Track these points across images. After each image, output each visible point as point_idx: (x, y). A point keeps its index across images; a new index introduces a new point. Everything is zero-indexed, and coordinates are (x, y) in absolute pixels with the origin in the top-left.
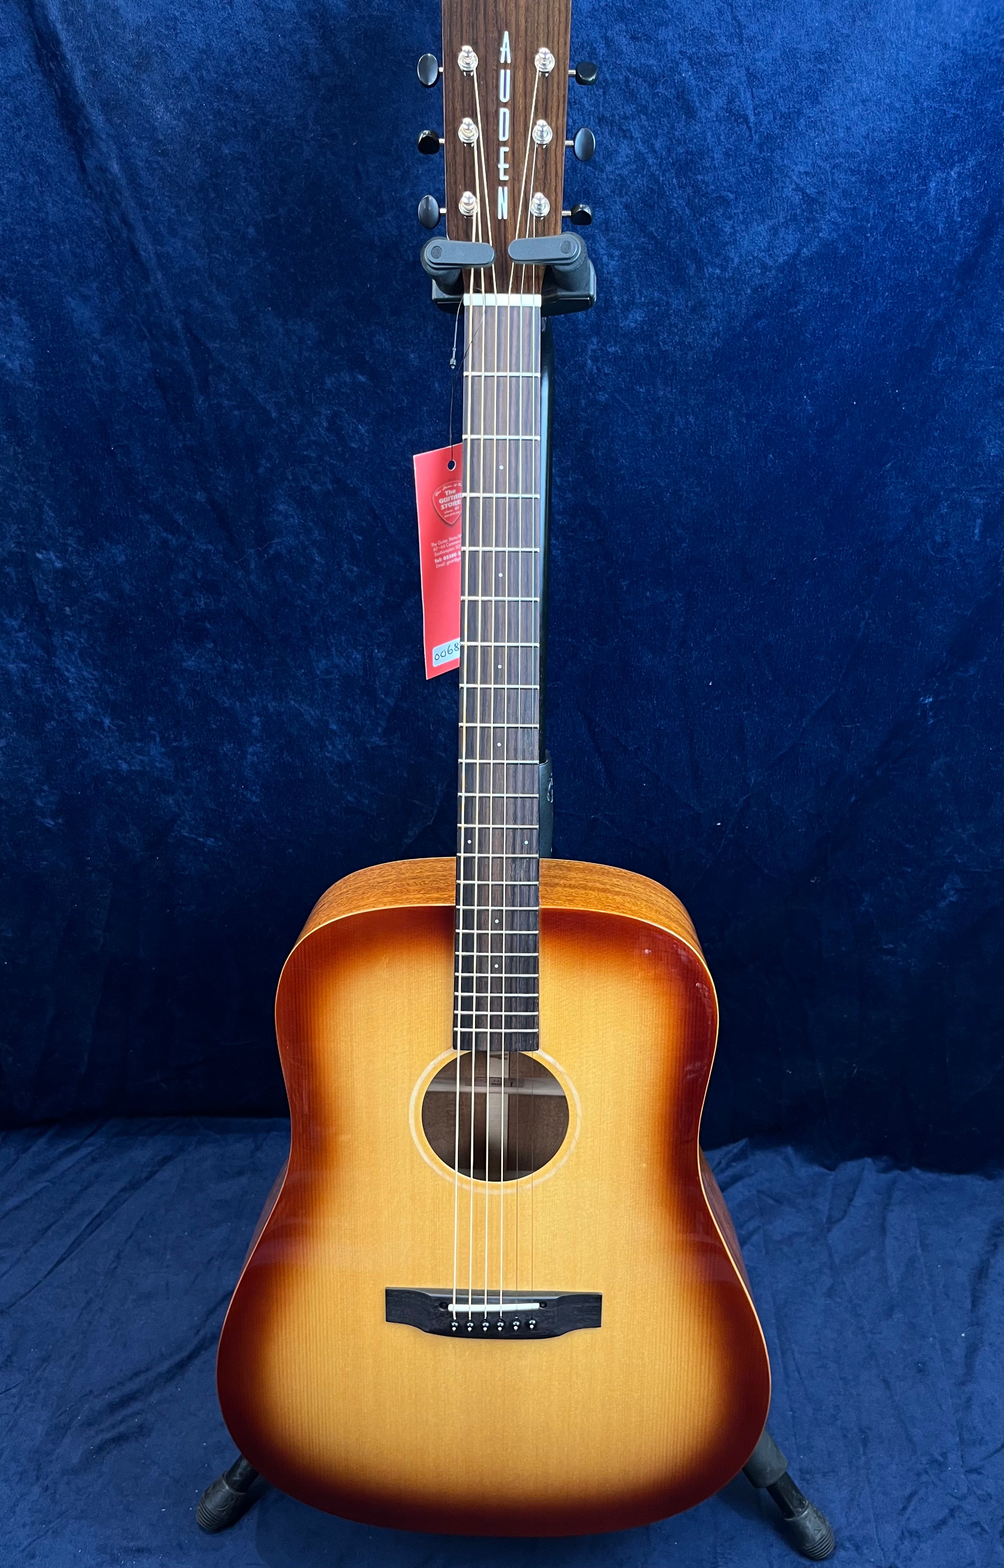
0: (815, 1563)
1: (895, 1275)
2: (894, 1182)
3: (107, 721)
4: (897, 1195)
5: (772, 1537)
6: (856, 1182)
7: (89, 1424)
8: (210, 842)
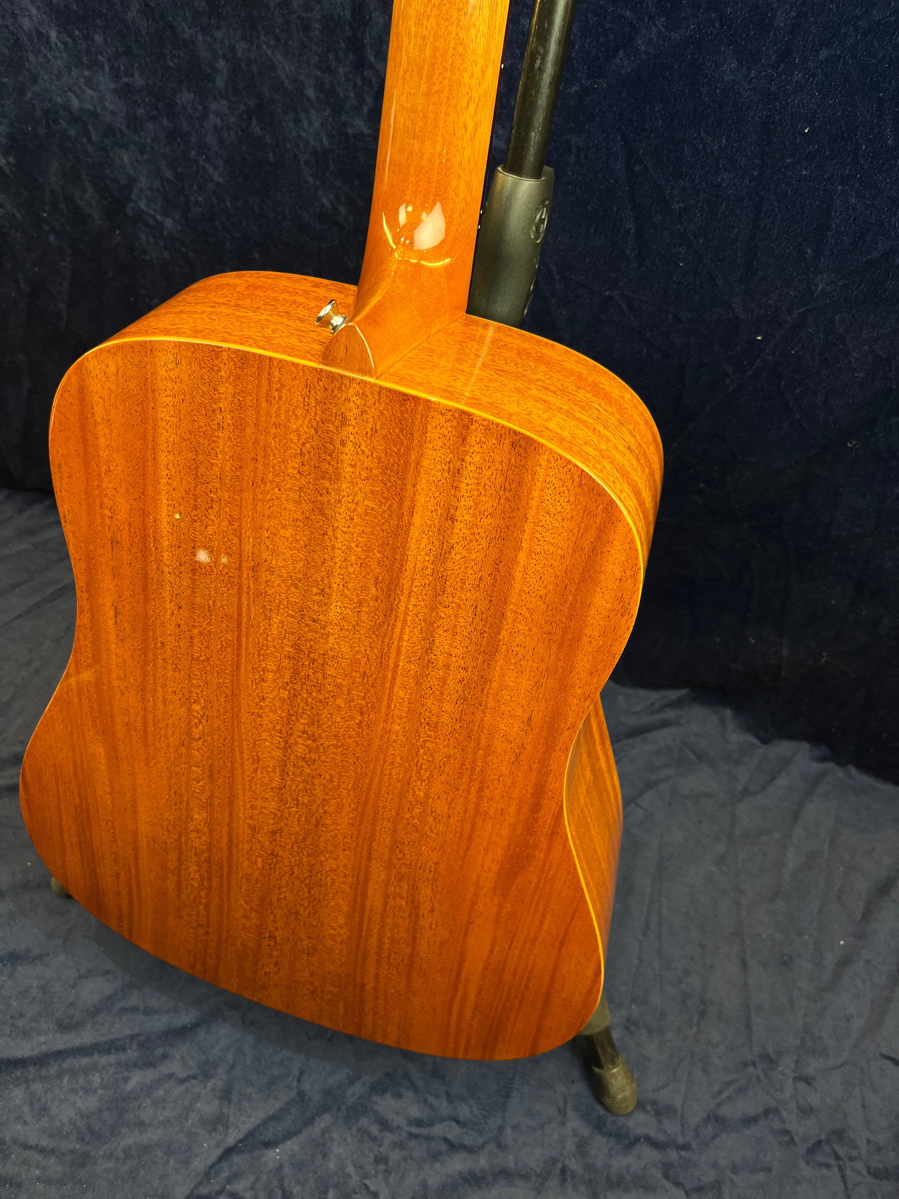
0: (609, 1115)
1: (792, 864)
2: (825, 773)
3: (53, 34)
4: (823, 787)
8: (168, 222)
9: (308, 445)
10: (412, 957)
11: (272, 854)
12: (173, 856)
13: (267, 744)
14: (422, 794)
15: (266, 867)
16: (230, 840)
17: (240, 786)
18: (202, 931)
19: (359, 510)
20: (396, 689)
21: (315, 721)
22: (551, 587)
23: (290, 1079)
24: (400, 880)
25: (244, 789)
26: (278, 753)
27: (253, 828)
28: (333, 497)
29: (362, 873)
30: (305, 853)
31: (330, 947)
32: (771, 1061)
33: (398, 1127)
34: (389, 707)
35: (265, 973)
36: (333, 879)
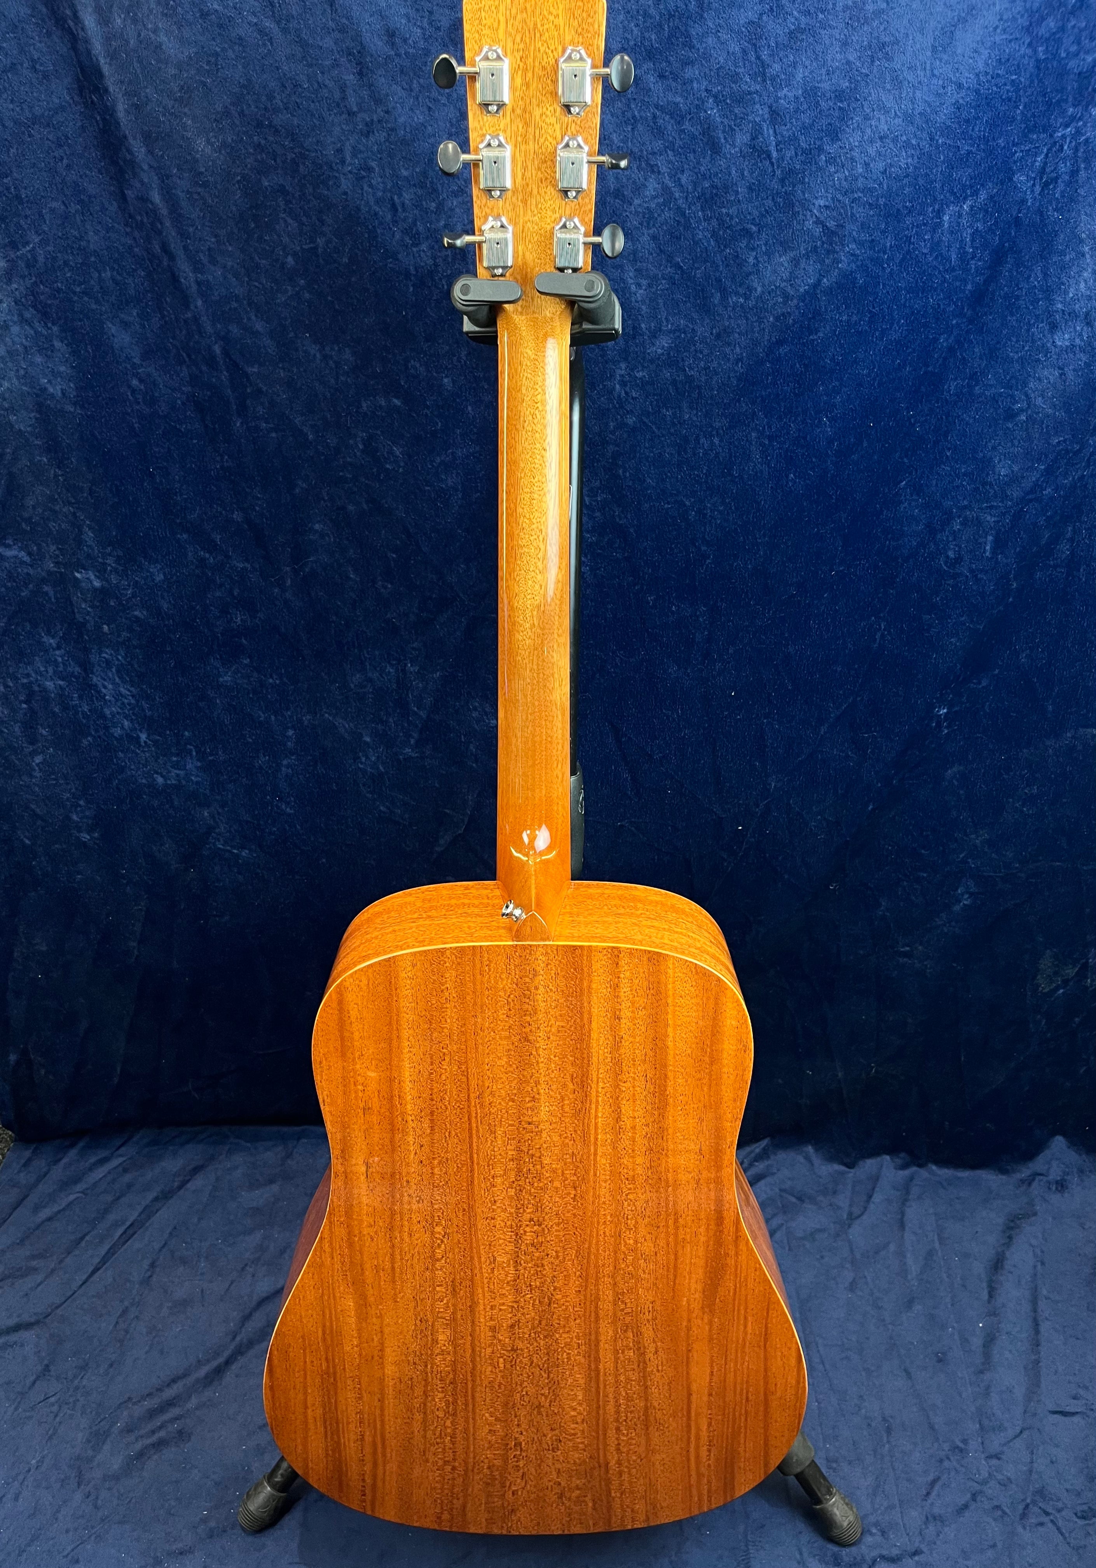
9: (512, 996)
10: (646, 1408)
11: (512, 1350)
12: (419, 1391)
13: (501, 1241)
14: (631, 1242)
15: (508, 1366)
16: (473, 1350)
17: (480, 1291)
18: (448, 1468)
19: (553, 1030)
20: (598, 1158)
21: (539, 1207)
22: (694, 1046)
24: (626, 1331)
25: (483, 1292)
26: (511, 1247)
27: (493, 1329)
28: (534, 1026)
29: (593, 1337)
30: (542, 1336)
31: (572, 1432)
32: (961, 1450)
34: (595, 1175)
35: (513, 1494)
36: (568, 1354)
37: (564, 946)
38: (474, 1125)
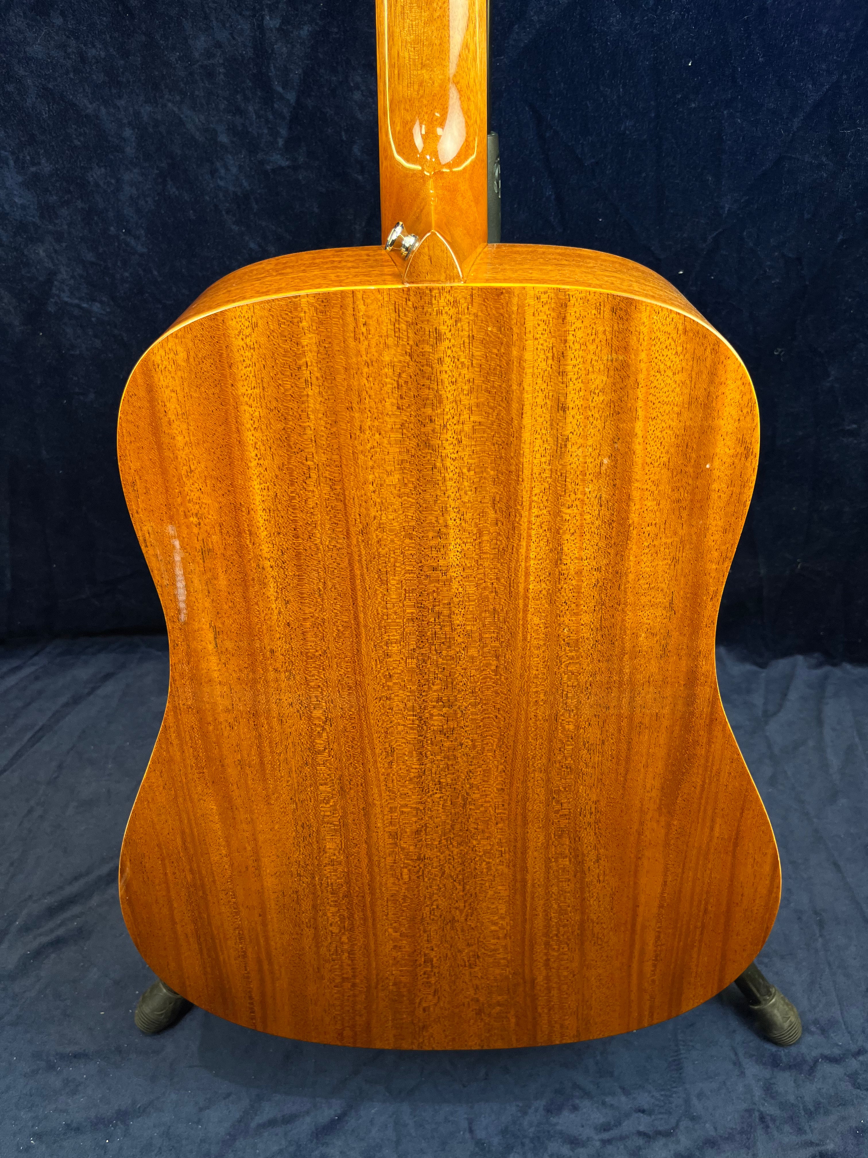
0: (781, 1049)
1: (834, 761)
2: (826, 677)
4: (830, 689)
5: (734, 1023)
6: (789, 678)
7: (26, 929)
8: (96, 307)
9: (404, 375)
10: (582, 922)
11: (419, 859)
12: (306, 905)
13: (400, 728)
14: (571, 727)
15: (414, 877)
16: (370, 860)
17: (375, 790)
18: (347, 985)
19: (466, 429)
20: (529, 616)
21: (449, 683)
22: (673, 450)
23: (462, 1133)
24: (560, 837)
25: (380, 791)
26: (412, 735)
27: (394, 836)
28: (438, 422)
29: (519, 845)
30: (455, 844)
31: (493, 947)
33: (588, 1139)
34: (525, 639)
35: (424, 1010)
36: (489, 863)
37: (481, 289)
38: (358, 572)
